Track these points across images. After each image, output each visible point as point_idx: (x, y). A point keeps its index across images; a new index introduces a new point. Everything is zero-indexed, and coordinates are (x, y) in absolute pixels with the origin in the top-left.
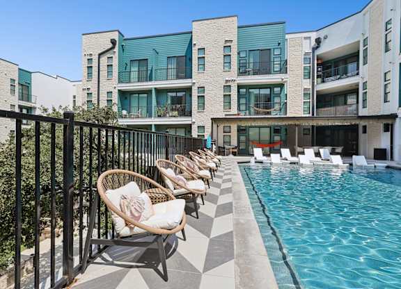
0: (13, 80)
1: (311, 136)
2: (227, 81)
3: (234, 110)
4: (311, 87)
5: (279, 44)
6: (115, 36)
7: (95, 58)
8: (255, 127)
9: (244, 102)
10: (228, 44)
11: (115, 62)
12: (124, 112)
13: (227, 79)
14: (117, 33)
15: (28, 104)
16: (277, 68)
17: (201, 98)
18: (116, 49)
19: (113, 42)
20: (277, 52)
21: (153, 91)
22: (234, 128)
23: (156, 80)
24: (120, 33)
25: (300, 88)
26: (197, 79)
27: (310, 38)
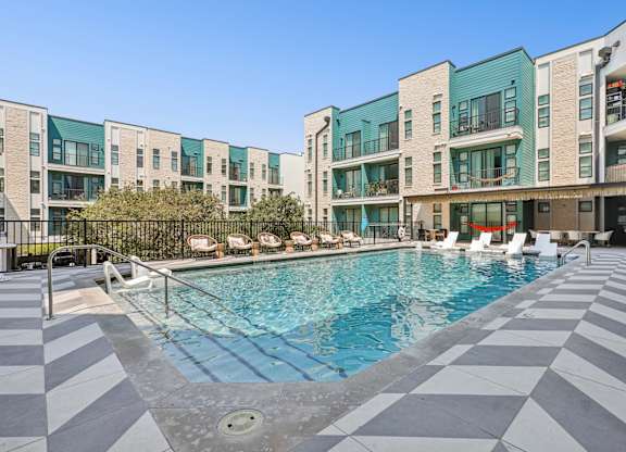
0: (264, 166)
1: (593, 213)
2: (436, 147)
3: (446, 183)
4: (593, 133)
5: (513, 81)
6: (329, 113)
7: (314, 138)
8: (481, 203)
9: (466, 171)
10: (437, 100)
11: (330, 140)
12: (340, 192)
13: (437, 144)
14: (330, 109)
15: (277, 187)
16: (510, 117)
17: (408, 170)
18: (330, 127)
19: (327, 120)
20: (510, 94)
21: (363, 167)
22: (446, 206)
23: (365, 154)
24: (334, 108)
25: (572, 137)
26: (405, 148)
27: (591, 50)
